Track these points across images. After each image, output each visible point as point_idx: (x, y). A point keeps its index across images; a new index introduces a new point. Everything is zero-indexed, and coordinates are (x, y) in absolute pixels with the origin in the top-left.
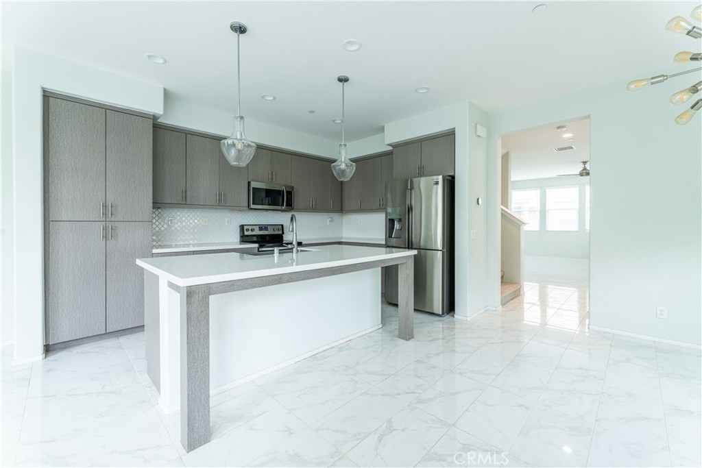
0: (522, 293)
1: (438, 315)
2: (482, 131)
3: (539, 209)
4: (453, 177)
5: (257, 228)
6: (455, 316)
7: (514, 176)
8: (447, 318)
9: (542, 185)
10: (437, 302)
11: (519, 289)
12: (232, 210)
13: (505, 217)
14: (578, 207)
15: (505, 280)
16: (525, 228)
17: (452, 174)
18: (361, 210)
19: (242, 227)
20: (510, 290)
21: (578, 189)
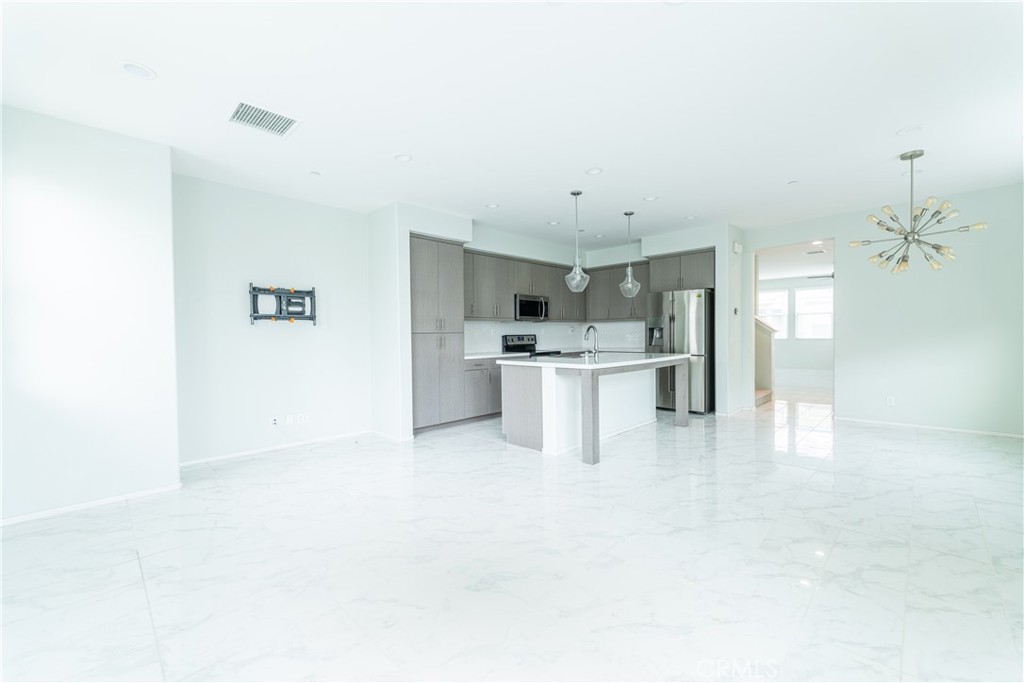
0: (773, 398)
1: (700, 413)
2: (738, 248)
3: (787, 312)
4: (713, 290)
5: (515, 339)
6: (717, 413)
7: (762, 277)
8: (710, 416)
9: (790, 285)
10: (700, 404)
11: (770, 395)
12: (502, 322)
13: (759, 326)
14: (832, 310)
15: (759, 387)
16: (776, 336)
17: (712, 287)
18: (608, 319)
19: (505, 338)
20: (762, 394)
21: (832, 289)
